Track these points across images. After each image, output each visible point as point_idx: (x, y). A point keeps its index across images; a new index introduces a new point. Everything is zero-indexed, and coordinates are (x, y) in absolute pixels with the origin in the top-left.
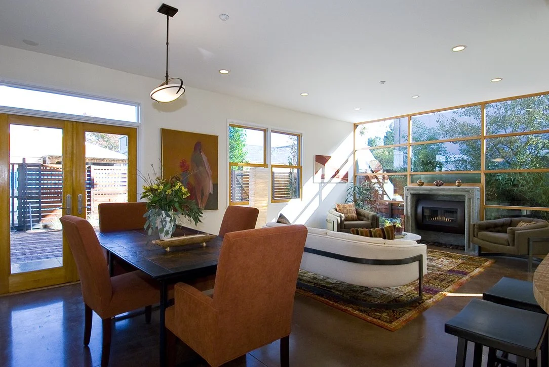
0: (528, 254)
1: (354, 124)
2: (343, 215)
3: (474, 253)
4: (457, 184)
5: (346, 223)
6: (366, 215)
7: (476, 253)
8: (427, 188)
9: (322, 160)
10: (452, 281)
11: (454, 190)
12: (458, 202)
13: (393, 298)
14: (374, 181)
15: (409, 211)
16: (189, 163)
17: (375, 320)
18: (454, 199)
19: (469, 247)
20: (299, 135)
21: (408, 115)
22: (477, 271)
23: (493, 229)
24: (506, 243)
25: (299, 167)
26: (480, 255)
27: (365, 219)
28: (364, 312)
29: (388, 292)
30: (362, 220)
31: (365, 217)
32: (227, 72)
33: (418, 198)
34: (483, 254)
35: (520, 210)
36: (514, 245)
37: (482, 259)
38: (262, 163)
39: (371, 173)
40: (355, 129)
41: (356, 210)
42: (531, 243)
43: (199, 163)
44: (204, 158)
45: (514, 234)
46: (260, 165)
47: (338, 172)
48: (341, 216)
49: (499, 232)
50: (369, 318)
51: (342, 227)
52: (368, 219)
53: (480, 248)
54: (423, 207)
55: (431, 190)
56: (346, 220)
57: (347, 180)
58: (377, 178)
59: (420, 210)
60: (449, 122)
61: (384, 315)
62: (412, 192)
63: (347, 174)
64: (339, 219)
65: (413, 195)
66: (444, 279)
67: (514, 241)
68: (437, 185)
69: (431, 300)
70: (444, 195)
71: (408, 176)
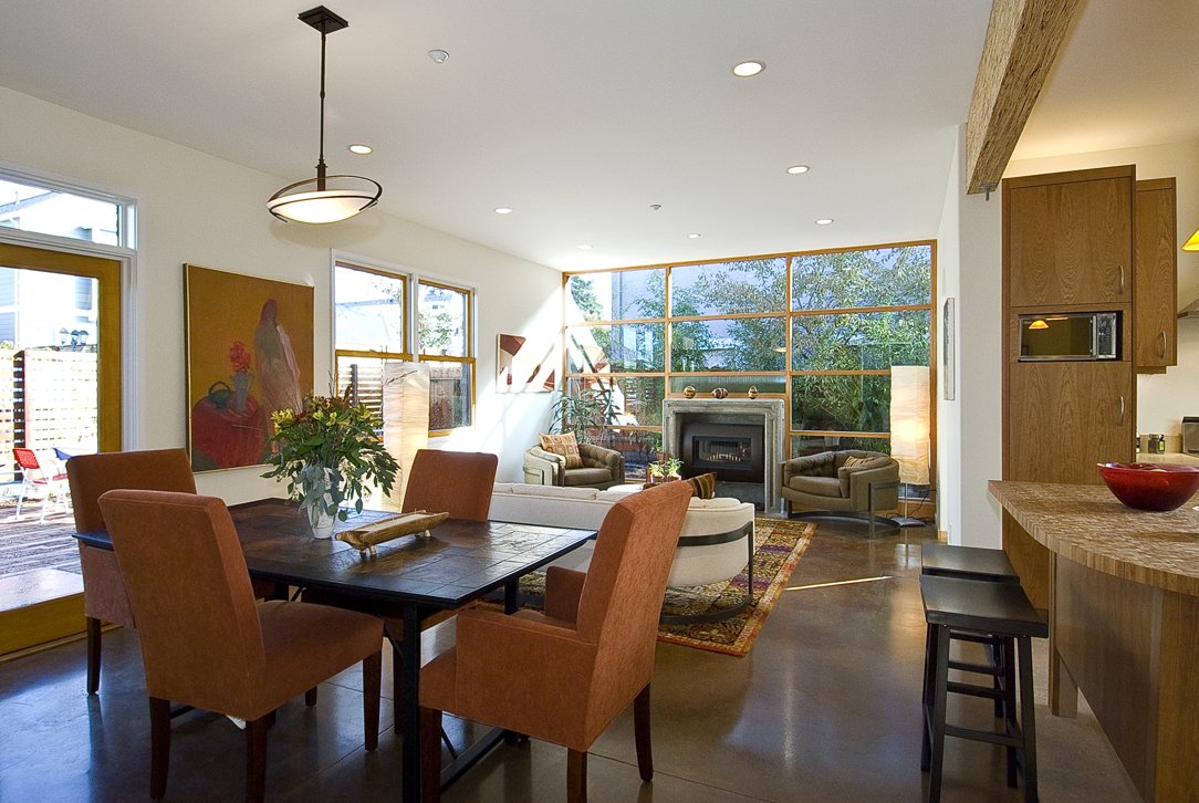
0: (870, 510)
1: (564, 273)
2: (562, 458)
3: (779, 515)
4: (750, 394)
5: (567, 472)
6: (600, 456)
7: (783, 514)
8: (701, 402)
9: (510, 344)
10: (777, 564)
11: (747, 406)
12: (753, 427)
13: (708, 604)
14: (596, 386)
15: (671, 445)
16: (249, 349)
17: (707, 643)
18: (742, 421)
19: (771, 505)
20: (468, 292)
21: (666, 265)
22: (802, 544)
23: (811, 472)
24: (837, 494)
25: (468, 360)
26: (791, 516)
27: (598, 463)
28: (681, 632)
29: (694, 593)
30: (592, 466)
31: (597, 459)
32: (367, 150)
33: (686, 421)
34: (796, 514)
35: (823, 437)
36: (849, 497)
37: (798, 523)
38: (399, 350)
39: (591, 372)
40: (564, 284)
41: (579, 446)
42: (872, 491)
43: (270, 349)
44: (285, 339)
45: (849, 479)
46: (395, 356)
47: (538, 369)
48: (558, 461)
49: (819, 475)
50: (696, 642)
51: (560, 480)
52: (606, 464)
53: (789, 505)
54: (694, 437)
55: (709, 405)
56: (568, 468)
57: (553, 386)
58: (599, 381)
59: (688, 443)
60: (715, 279)
61: (714, 632)
62: (677, 409)
63: (553, 373)
64: (556, 466)
65: (677, 414)
66: (764, 562)
67: (849, 489)
68: (718, 397)
69: (766, 597)
70: (726, 415)
71: (667, 379)
